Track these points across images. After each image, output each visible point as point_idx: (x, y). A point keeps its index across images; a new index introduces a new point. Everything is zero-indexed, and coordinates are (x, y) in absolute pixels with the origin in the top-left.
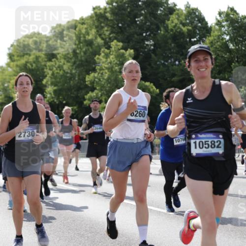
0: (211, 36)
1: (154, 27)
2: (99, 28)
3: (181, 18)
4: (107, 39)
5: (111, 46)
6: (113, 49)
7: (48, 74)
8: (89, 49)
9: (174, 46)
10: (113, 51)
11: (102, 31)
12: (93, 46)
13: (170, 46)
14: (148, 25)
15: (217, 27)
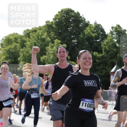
0: (107, 39)
1: (77, 33)
2: (49, 32)
3: (91, 29)
4: (53, 38)
5: (55, 42)
6: (55, 44)
7: (21, 55)
8: (43, 43)
9: (88, 43)
10: (55, 45)
11: (50, 34)
12: (45, 42)
13: (85, 43)
14: (74, 32)
15: (110, 35)
